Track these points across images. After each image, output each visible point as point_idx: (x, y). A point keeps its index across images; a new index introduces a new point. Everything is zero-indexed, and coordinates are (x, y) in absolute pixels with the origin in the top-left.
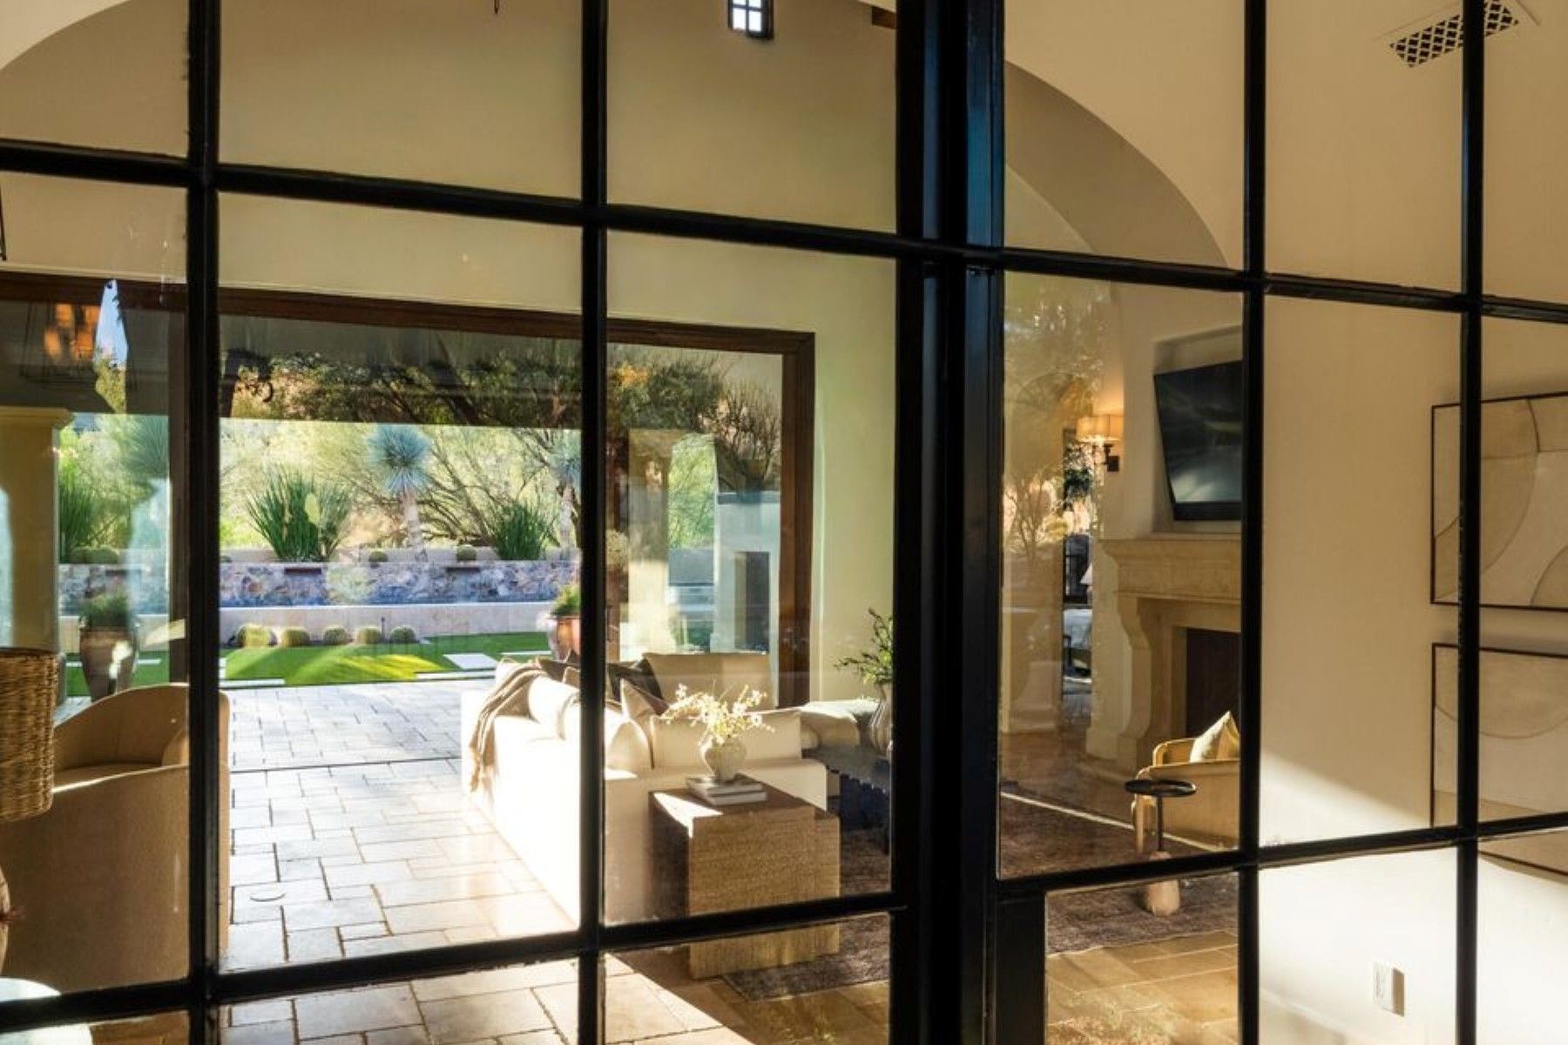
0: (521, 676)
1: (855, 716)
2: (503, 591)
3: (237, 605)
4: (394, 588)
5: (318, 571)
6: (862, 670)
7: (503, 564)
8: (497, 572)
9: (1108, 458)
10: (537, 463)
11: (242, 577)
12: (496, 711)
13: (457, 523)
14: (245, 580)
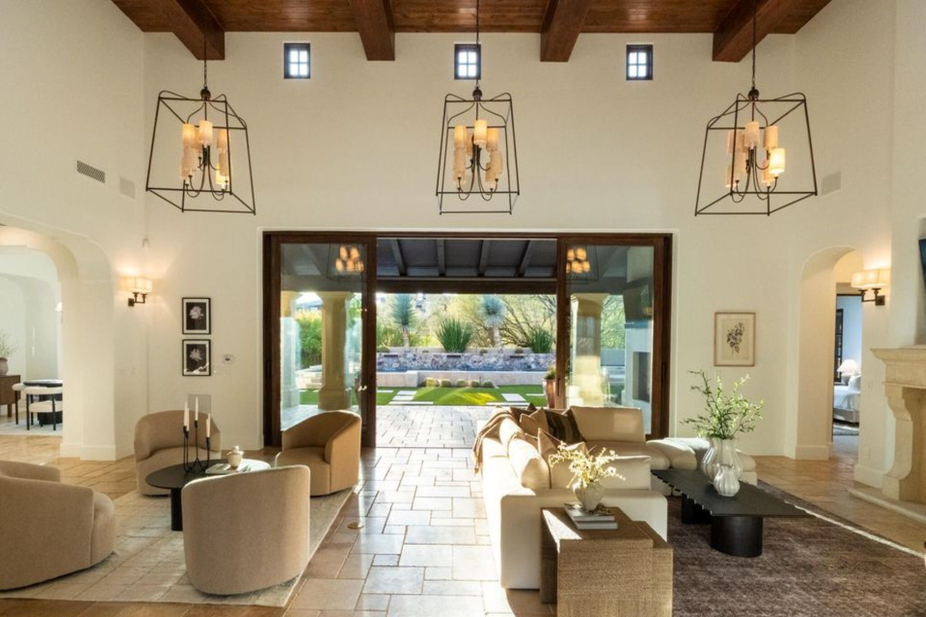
0: (498, 417)
1: (695, 450)
2: (533, 366)
3: (430, 369)
4: (489, 364)
5: (459, 357)
6: (698, 426)
7: (534, 355)
8: (531, 358)
9: (876, 297)
10: (551, 312)
11: (431, 359)
12: (484, 435)
13: (517, 338)
14: (433, 360)
